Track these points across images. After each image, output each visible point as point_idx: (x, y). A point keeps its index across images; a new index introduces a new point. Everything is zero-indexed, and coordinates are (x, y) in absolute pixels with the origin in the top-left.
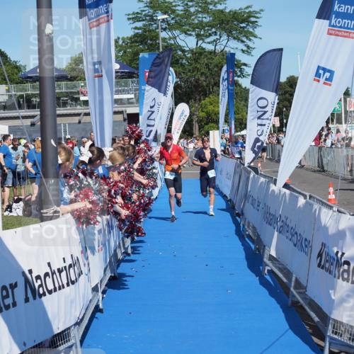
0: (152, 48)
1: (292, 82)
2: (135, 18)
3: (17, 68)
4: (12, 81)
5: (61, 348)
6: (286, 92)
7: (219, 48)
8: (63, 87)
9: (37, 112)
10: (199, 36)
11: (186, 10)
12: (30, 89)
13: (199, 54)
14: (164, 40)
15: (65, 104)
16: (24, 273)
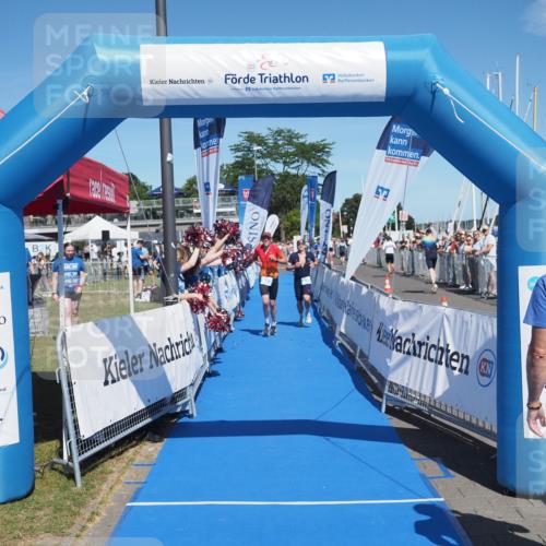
0: (250, 172)
1: (357, 199)
2: (237, 149)
3: (145, 188)
4: (141, 198)
5: (180, 403)
6: (353, 205)
7: (301, 172)
8: (180, 202)
9: (160, 222)
10: (285, 163)
11: (276, 143)
12: (155, 204)
13: (286, 176)
14: (258, 166)
15: (182, 216)
16: (149, 346)
